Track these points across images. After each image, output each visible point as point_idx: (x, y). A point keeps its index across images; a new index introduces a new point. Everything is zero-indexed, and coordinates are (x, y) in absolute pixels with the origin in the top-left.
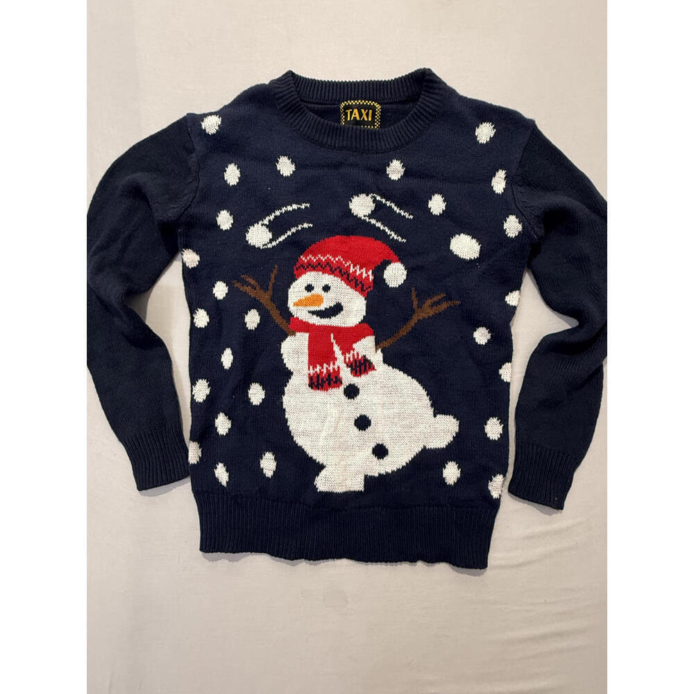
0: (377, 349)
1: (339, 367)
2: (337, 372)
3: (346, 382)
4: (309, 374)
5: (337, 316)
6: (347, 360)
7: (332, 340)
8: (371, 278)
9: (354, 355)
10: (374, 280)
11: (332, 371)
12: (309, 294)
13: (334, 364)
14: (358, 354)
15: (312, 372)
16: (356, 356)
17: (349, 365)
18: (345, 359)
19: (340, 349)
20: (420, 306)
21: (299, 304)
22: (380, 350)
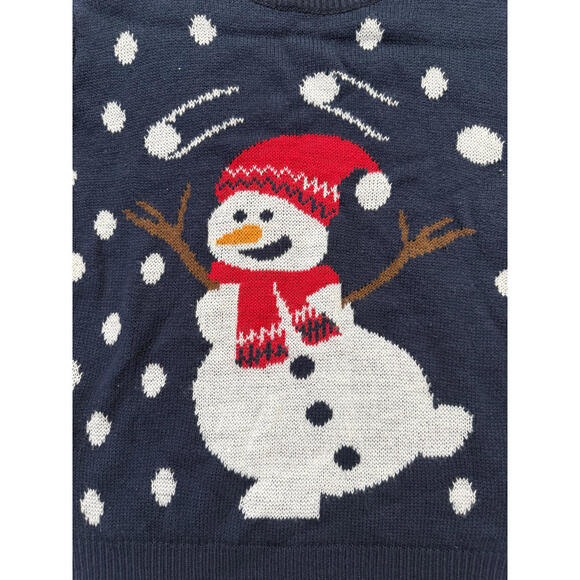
0: (343, 303)
1: (283, 332)
2: (281, 339)
3: (293, 354)
4: (238, 345)
5: (283, 256)
6: (297, 320)
7: (275, 292)
8: (336, 197)
9: (307, 313)
10: (340, 200)
11: (272, 337)
12: (240, 225)
13: (276, 327)
14: (313, 310)
15: (242, 341)
16: (310, 315)
17: (299, 327)
18: (294, 318)
19: (287, 304)
20: (412, 238)
21: (224, 241)
22: (349, 305)
